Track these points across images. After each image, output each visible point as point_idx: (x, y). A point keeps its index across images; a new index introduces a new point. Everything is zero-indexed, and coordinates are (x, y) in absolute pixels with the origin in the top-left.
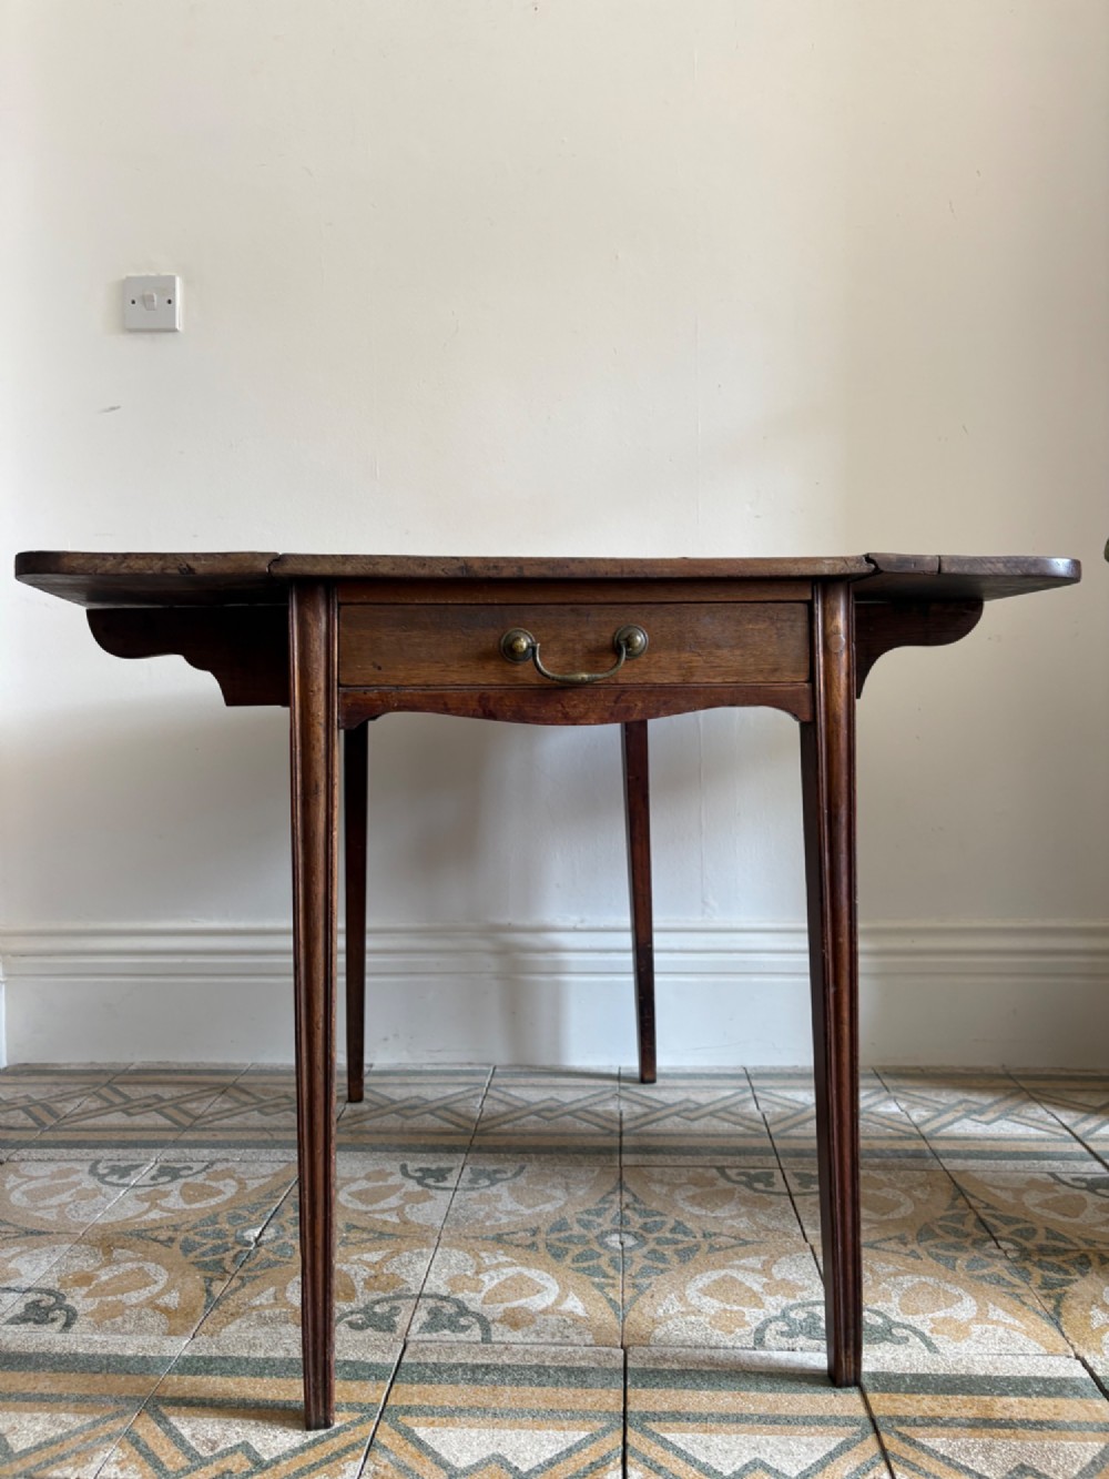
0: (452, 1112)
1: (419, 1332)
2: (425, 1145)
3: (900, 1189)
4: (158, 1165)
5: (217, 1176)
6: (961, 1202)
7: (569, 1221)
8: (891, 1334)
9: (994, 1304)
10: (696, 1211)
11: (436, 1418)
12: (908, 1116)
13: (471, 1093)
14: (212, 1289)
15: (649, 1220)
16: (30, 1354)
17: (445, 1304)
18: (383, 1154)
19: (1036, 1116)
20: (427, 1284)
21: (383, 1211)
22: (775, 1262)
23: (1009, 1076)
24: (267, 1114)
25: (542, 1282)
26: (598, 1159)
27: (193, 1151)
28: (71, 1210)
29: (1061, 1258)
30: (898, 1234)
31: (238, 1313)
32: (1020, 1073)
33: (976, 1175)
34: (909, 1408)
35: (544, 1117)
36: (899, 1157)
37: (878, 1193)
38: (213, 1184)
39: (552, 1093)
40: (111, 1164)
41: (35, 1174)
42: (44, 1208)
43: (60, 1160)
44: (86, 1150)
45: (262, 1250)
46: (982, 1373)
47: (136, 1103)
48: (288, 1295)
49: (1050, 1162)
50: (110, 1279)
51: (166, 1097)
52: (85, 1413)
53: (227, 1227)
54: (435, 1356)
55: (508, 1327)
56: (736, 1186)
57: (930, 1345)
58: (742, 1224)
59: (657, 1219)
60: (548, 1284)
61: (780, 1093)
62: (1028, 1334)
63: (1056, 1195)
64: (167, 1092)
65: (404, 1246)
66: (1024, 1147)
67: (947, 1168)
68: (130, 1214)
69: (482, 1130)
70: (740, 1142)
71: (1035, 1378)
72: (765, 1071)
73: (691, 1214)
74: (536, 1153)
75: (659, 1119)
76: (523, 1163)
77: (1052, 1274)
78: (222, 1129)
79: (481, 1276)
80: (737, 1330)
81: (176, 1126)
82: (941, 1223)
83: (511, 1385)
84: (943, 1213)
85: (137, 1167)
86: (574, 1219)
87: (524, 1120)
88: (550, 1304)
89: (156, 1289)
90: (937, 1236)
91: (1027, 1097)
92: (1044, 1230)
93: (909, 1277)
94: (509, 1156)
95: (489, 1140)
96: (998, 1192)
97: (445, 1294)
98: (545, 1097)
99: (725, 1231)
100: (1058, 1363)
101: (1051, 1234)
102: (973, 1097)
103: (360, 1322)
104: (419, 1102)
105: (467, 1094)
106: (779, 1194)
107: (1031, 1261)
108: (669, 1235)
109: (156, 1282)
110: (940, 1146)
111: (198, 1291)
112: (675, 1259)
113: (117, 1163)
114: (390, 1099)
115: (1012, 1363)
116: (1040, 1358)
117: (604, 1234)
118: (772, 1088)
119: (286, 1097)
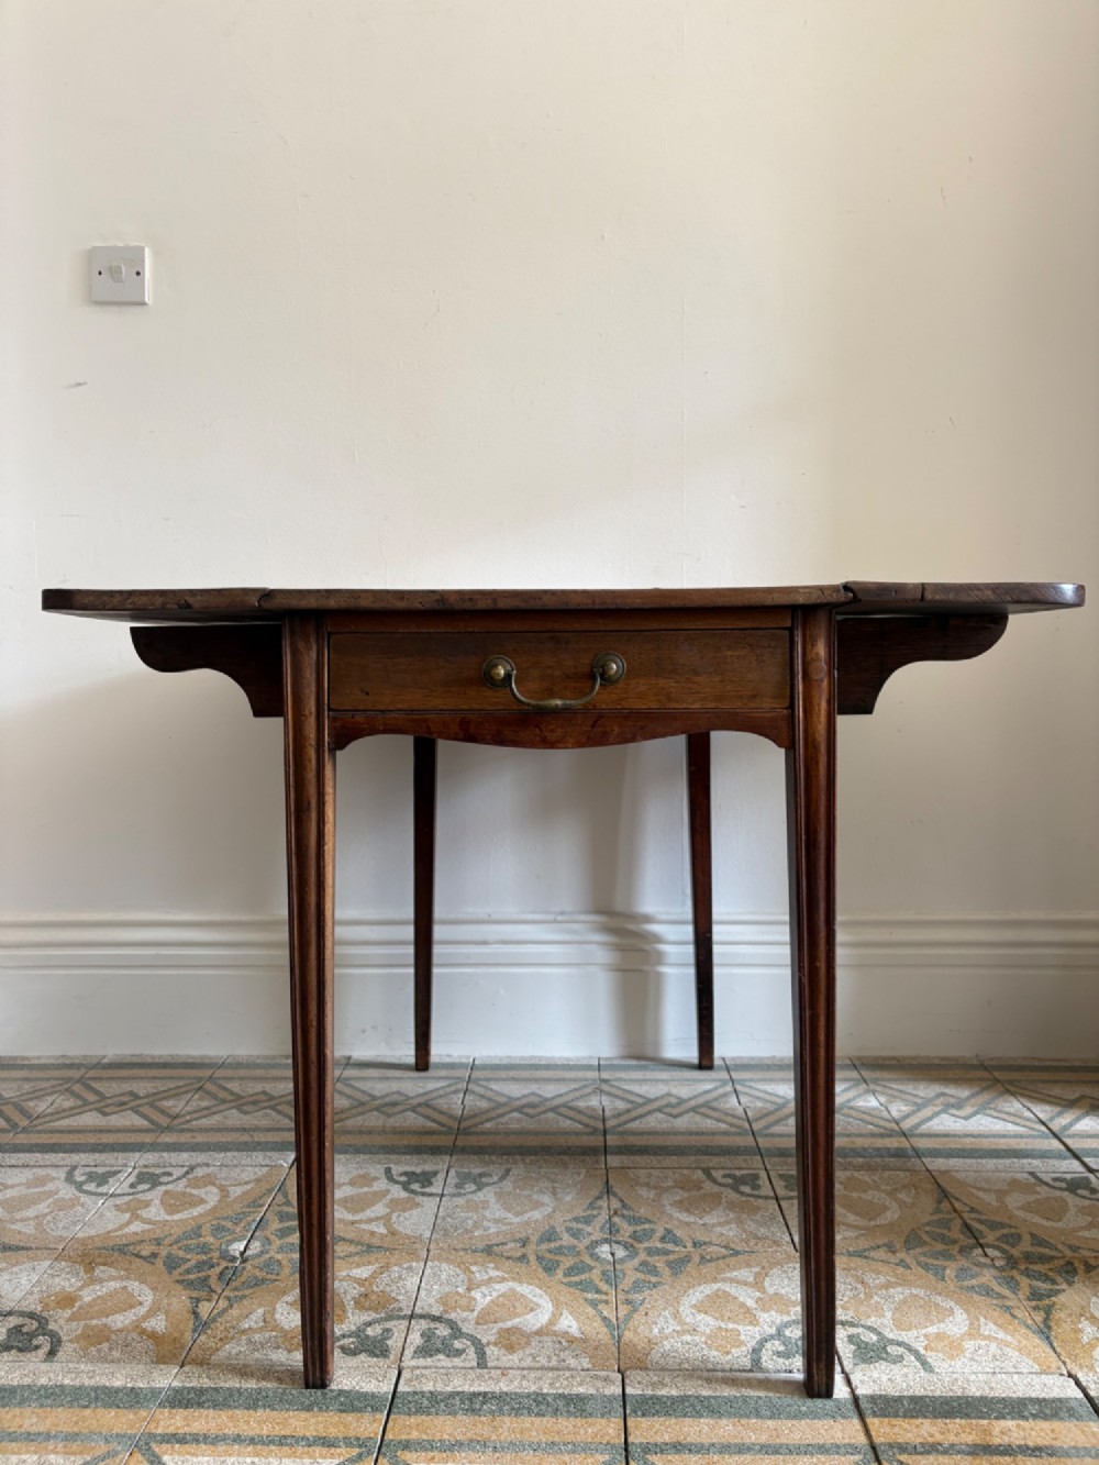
0: (434, 1109)
1: (413, 1358)
2: (407, 1147)
3: (885, 1191)
4: (137, 1171)
5: (197, 1183)
6: (945, 1205)
7: (558, 1229)
8: (887, 1353)
9: (986, 1318)
10: (685, 1217)
11: (436, 1453)
12: (889, 1112)
13: (453, 1089)
14: (199, 1310)
15: (638, 1228)
16: (14, 1387)
17: (438, 1325)
18: (368, 1156)
19: (1012, 1110)
20: (418, 1304)
21: (370, 1221)
22: (766, 1275)
23: (983, 1067)
24: (246, 1113)
25: (535, 1299)
26: (583, 1161)
27: (173, 1154)
28: (49, 1222)
29: (1047, 1266)
30: (886, 1241)
31: (226, 1337)
32: (994, 1063)
33: (958, 1175)
34: (909, 1435)
35: (527, 1115)
36: (882, 1156)
37: (863, 1196)
38: (195, 1192)
39: (534, 1088)
40: (88, 1170)
41: (10, 1182)
42: (22, 1220)
43: (35, 1166)
44: (61, 1155)
45: (248, 1266)
46: (978, 1394)
47: (110, 1101)
48: (277, 1316)
49: (1030, 1160)
50: (94, 1300)
51: (141, 1095)
52: (74, 1453)
53: (212, 1240)
54: (431, 1384)
55: (503, 1351)
56: (722, 1189)
57: (924, 1363)
58: (731, 1232)
59: (647, 1226)
60: (541, 1302)
61: (760, 1086)
62: (1020, 1350)
63: (1038, 1197)
64: (143, 1088)
65: (393, 1260)
66: (1003, 1144)
67: (930, 1168)
68: (110, 1227)
69: (465, 1129)
70: (724, 1141)
71: (1031, 1399)
72: (745, 1062)
73: (679, 1221)
74: (521, 1154)
75: (641, 1116)
76: (508, 1166)
77: (1039, 1284)
78: (201, 1130)
79: (473, 1293)
80: (733, 1350)
81: (153, 1127)
82: (927, 1229)
83: (509, 1415)
84: (928, 1218)
85: (115, 1173)
86: (563, 1228)
87: (506, 1118)
88: (544, 1323)
89: (142, 1310)
90: (925, 1243)
91: (1002, 1089)
92: (1028, 1236)
93: (899, 1289)
94: (494, 1158)
95: (473, 1141)
96: (981, 1194)
97: (437, 1314)
98: (526, 1092)
99: (714, 1240)
100: (1052, 1382)
101: (1037, 1241)
102: (951, 1090)
103: (352, 1346)
104: (399, 1098)
105: (448, 1090)
106: (766, 1198)
107: (1018, 1270)
108: (659, 1245)
109: (141, 1304)
110: (922, 1144)
111: (184, 1313)
112: (667, 1272)
113: (94, 1169)
114: (370, 1095)
115: (1006, 1382)
116: (1034, 1377)
117: (595, 1244)
118: (751, 1080)
119: (264, 1093)
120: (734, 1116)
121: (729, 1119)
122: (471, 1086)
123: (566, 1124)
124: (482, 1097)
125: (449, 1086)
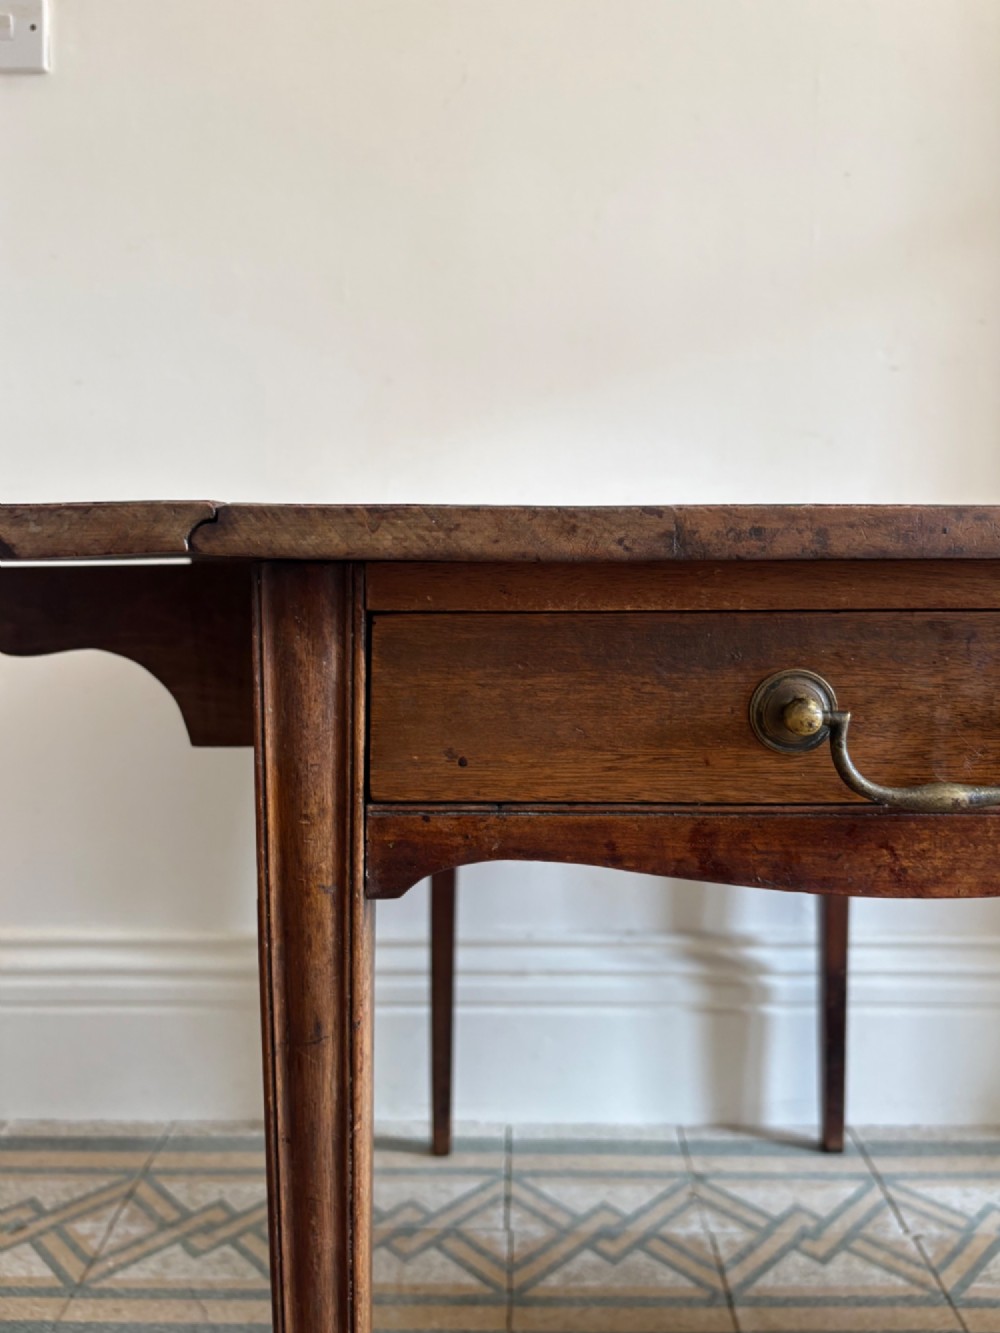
0: (469, 1243)
13: (487, 1196)
24: (195, 1254)
35: (605, 1256)
39: (603, 1193)
51: (47, 1207)
61: (923, 1190)
69: (519, 1288)
72: (883, 1138)
75: (774, 1260)
87: (573, 1268)
98: (594, 1202)
104: (416, 1217)
105: (482, 1198)
118: (904, 1176)
119: (222, 1205)
120: (909, 1260)
121: (901, 1265)
122: (516, 1190)
123: (667, 1278)
124: (534, 1213)
125: (483, 1188)
